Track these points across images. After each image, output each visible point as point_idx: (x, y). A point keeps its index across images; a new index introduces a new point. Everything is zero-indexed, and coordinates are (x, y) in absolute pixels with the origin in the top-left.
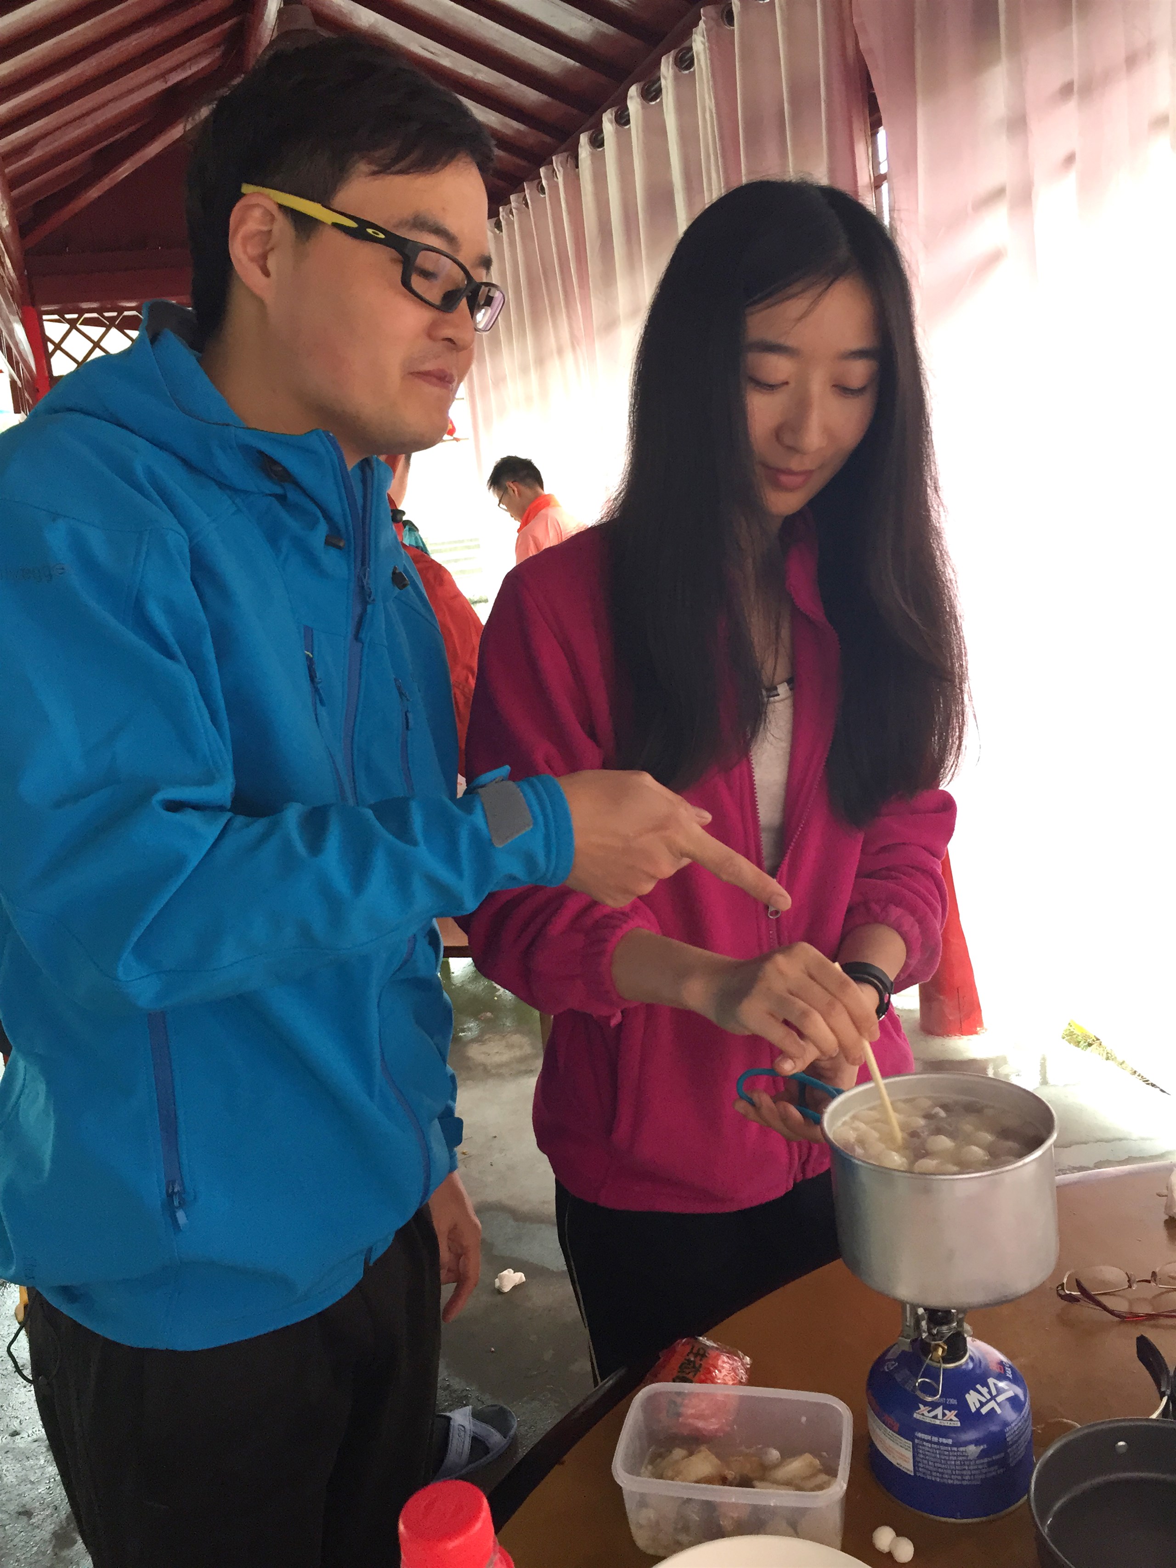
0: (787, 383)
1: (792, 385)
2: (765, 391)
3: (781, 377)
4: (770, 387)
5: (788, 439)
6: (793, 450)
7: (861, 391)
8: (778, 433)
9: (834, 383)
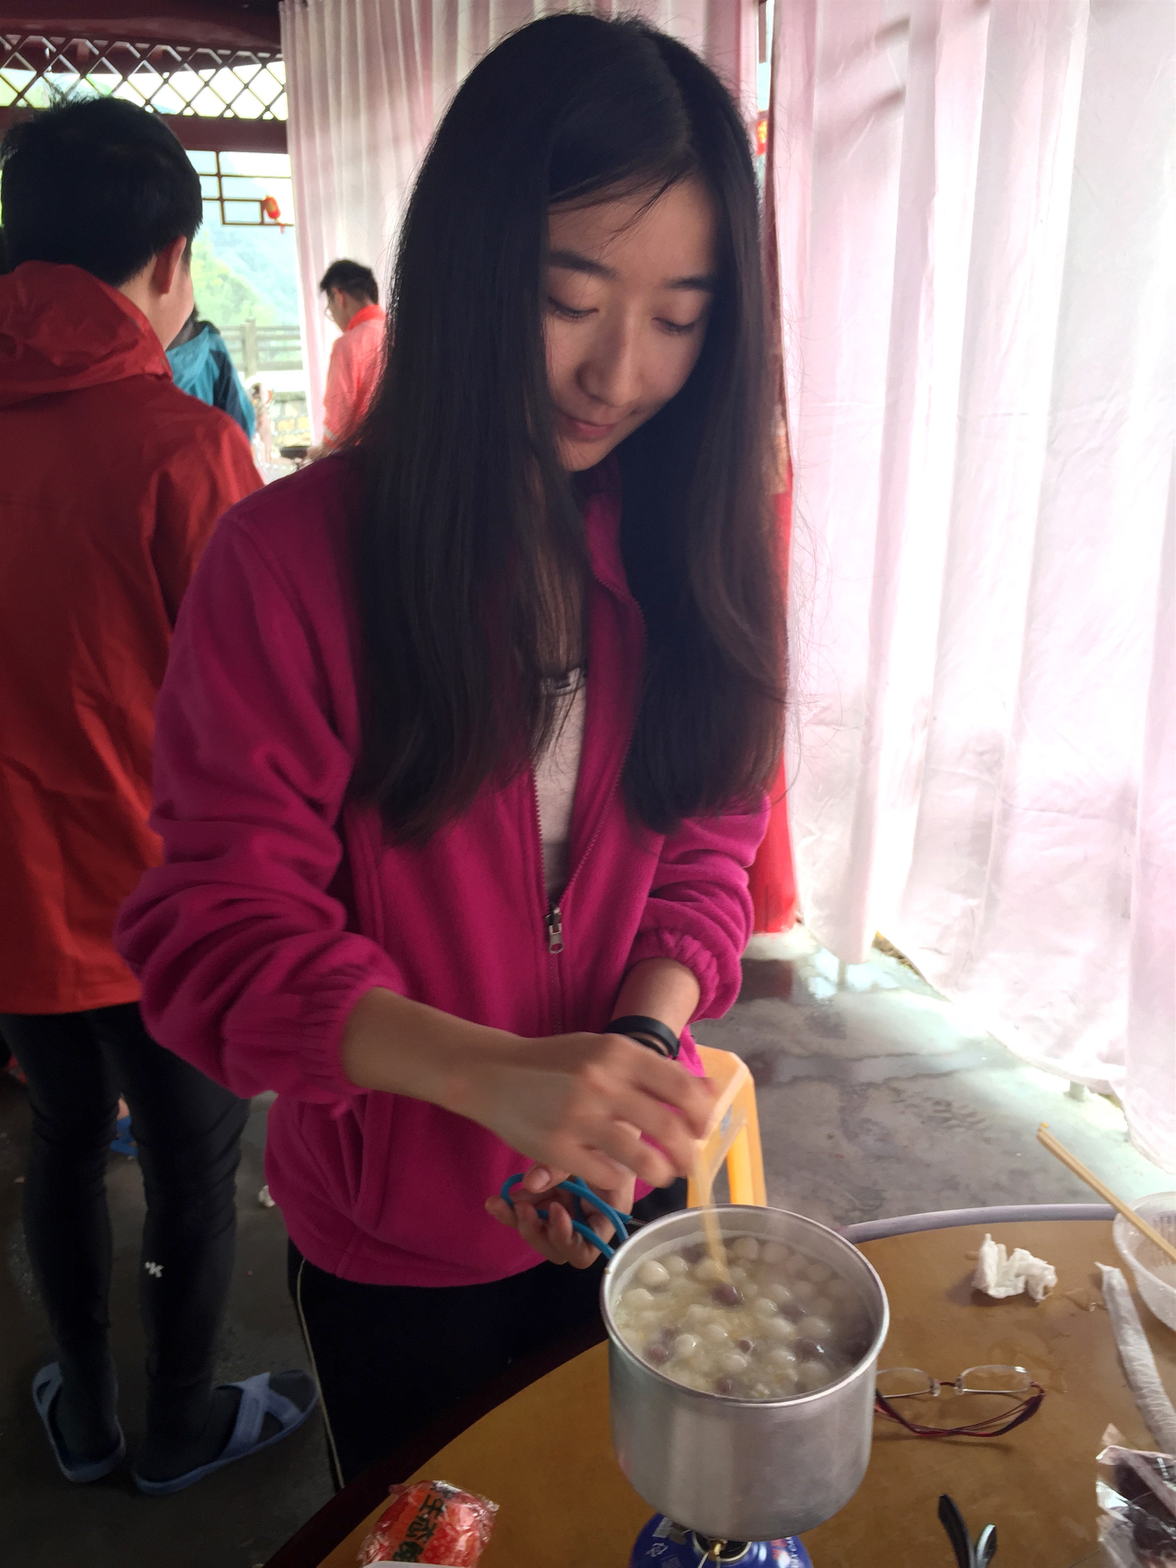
0: (595, 310)
1: (602, 314)
2: (568, 318)
3: (586, 302)
4: (574, 314)
5: (593, 385)
6: (598, 399)
7: (687, 328)
8: (580, 375)
9: (654, 317)
